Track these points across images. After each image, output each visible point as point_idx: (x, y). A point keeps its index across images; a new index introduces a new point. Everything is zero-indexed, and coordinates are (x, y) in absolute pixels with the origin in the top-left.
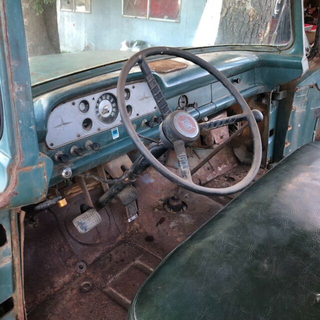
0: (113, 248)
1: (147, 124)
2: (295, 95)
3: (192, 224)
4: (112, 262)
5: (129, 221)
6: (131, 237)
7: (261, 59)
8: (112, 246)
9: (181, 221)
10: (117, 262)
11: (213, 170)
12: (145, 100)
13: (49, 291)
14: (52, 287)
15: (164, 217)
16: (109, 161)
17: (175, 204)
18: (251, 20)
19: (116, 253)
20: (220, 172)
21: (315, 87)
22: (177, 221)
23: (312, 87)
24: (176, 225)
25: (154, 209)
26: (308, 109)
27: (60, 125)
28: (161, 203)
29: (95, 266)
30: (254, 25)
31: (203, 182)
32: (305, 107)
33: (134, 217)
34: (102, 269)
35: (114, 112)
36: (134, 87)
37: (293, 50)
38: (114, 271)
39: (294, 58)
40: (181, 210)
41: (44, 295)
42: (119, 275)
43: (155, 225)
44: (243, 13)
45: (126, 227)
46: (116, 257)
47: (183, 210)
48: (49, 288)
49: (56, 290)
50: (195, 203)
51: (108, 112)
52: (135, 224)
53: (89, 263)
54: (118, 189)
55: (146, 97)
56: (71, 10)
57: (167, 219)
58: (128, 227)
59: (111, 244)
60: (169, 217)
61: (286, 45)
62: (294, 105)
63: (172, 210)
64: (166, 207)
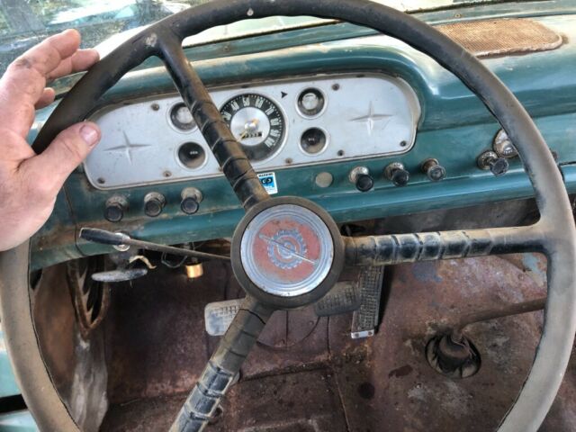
0: (301, 370)
3: (458, 417)
4: (276, 397)
5: (353, 336)
6: (341, 366)
8: (301, 364)
9: (437, 397)
10: (281, 402)
13: (167, 387)
14: (174, 384)
15: (411, 364)
17: (448, 352)
19: (294, 384)
22: (429, 391)
24: (421, 398)
25: (405, 340)
27: (122, 147)
28: (430, 332)
29: (247, 386)
33: (364, 334)
34: (253, 398)
35: (272, 137)
36: (336, 87)
38: (266, 415)
40: (457, 371)
41: (157, 389)
42: (266, 427)
43: (389, 371)
45: (345, 345)
46: (289, 390)
47: (461, 374)
48: (169, 382)
49: (178, 390)
50: (503, 370)
51: (260, 135)
52: (366, 345)
53: (248, 374)
55: (375, 116)
57: (415, 374)
58: (349, 346)
59: (302, 360)
60: (420, 373)
63: (436, 361)
64: (432, 345)
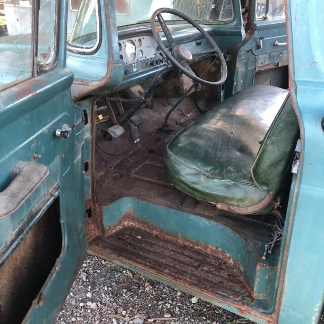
0: (129, 157)
1: (152, 64)
2: (238, 58)
5: (135, 142)
6: (138, 152)
7: (214, 29)
8: (126, 157)
10: (134, 163)
11: (184, 116)
12: (149, 48)
15: (159, 137)
16: (131, 87)
18: (199, 8)
19: (132, 159)
20: (189, 117)
21: (250, 52)
23: (249, 52)
25: (151, 134)
26: (246, 68)
28: (155, 130)
30: (201, 12)
31: (179, 123)
32: (245, 67)
33: (138, 140)
36: (143, 38)
37: (235, 23)
38: (134, 167)
39: (236, 28)
40: (171, 133)
42: (138, 168)
43: (154, 142)
44: (191, 2)
45: (134, 146)
46: (132, 161)
53: (115, 165)
54: (135, 108)
56: (14, 5)
57: (162, 138)
61: (230, 19)
62: (238, 65)
63: (164, 133)
64: (159, 132)
